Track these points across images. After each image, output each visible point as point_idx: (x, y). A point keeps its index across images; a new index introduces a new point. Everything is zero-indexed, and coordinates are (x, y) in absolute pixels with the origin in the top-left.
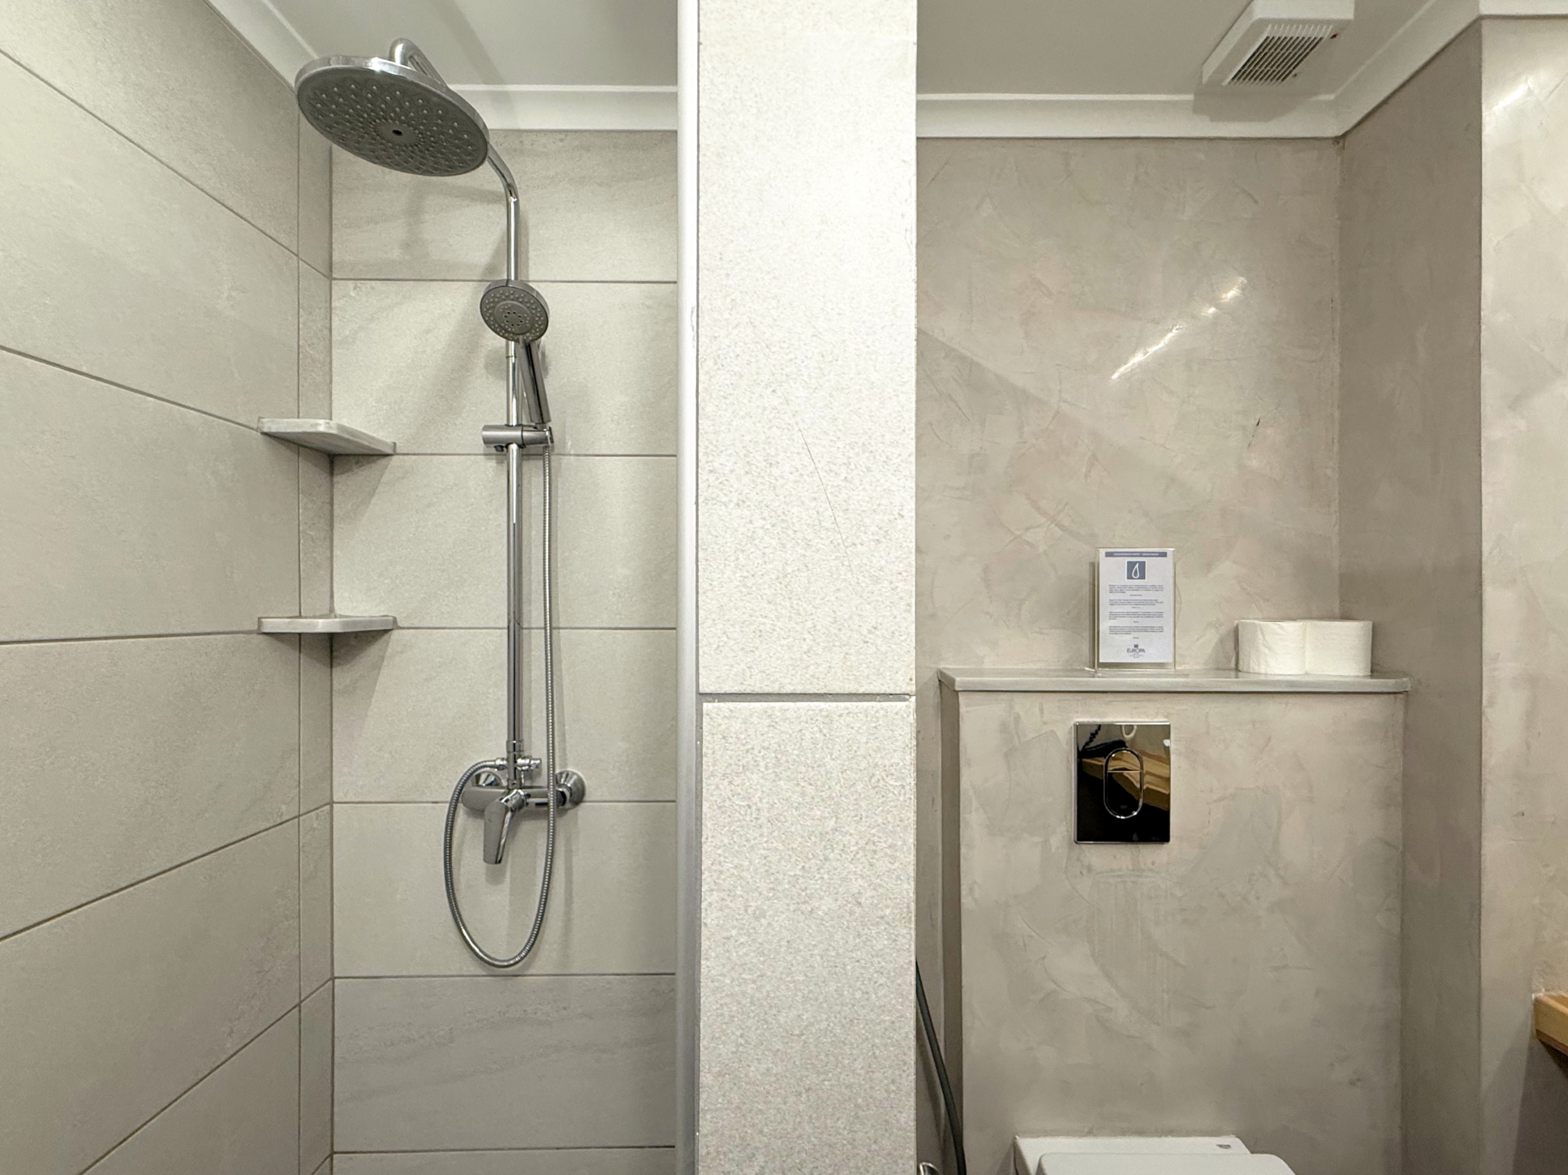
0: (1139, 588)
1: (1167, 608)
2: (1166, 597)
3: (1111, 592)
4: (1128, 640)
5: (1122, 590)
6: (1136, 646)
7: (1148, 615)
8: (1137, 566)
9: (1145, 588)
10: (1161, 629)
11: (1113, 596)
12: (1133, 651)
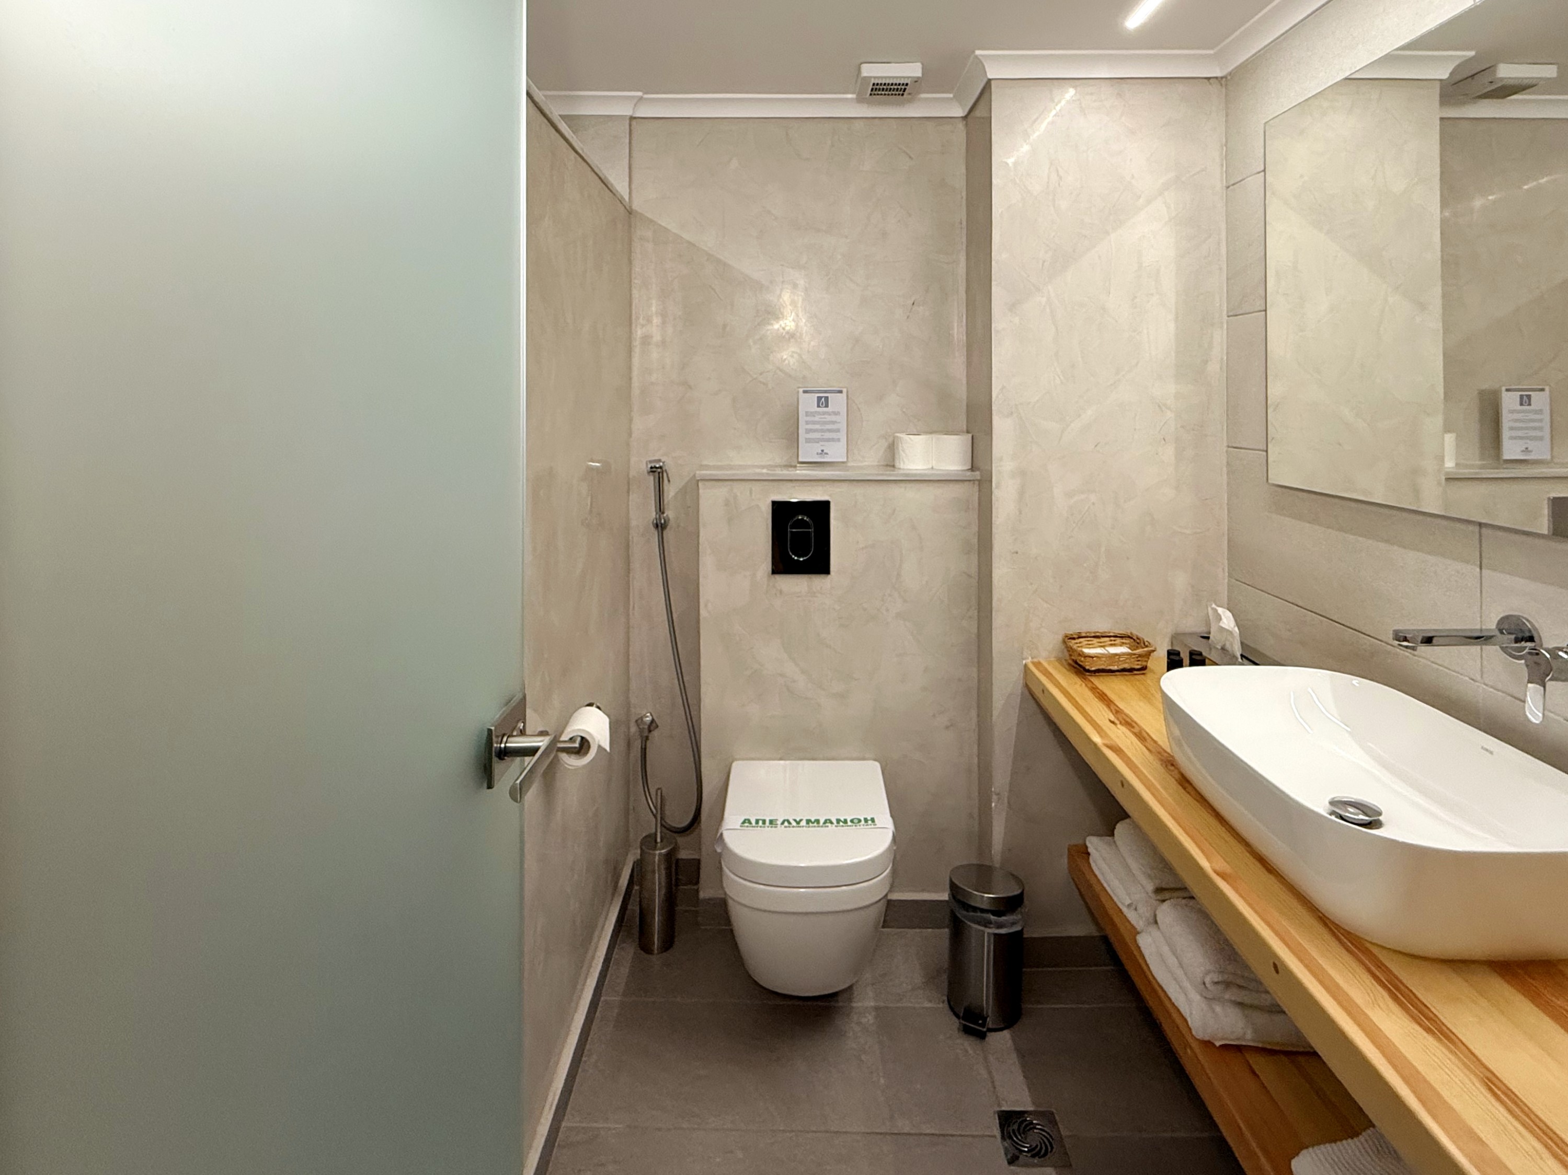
0: (824, 413)
1: (843, 426)
2: (842, 419)
3: (807, 416)
4: (818, 447)
5: (813, 414)
6: (822, 451)
7: (830, 431)
8: (823, 399)
9: (829, 414)
10: (839, 440)
11: (808, 419)
12: (821, 454)
